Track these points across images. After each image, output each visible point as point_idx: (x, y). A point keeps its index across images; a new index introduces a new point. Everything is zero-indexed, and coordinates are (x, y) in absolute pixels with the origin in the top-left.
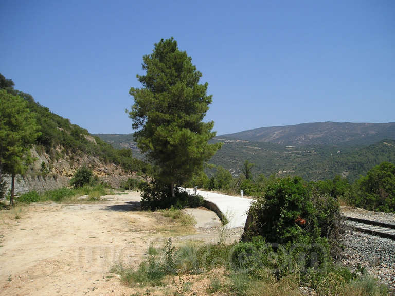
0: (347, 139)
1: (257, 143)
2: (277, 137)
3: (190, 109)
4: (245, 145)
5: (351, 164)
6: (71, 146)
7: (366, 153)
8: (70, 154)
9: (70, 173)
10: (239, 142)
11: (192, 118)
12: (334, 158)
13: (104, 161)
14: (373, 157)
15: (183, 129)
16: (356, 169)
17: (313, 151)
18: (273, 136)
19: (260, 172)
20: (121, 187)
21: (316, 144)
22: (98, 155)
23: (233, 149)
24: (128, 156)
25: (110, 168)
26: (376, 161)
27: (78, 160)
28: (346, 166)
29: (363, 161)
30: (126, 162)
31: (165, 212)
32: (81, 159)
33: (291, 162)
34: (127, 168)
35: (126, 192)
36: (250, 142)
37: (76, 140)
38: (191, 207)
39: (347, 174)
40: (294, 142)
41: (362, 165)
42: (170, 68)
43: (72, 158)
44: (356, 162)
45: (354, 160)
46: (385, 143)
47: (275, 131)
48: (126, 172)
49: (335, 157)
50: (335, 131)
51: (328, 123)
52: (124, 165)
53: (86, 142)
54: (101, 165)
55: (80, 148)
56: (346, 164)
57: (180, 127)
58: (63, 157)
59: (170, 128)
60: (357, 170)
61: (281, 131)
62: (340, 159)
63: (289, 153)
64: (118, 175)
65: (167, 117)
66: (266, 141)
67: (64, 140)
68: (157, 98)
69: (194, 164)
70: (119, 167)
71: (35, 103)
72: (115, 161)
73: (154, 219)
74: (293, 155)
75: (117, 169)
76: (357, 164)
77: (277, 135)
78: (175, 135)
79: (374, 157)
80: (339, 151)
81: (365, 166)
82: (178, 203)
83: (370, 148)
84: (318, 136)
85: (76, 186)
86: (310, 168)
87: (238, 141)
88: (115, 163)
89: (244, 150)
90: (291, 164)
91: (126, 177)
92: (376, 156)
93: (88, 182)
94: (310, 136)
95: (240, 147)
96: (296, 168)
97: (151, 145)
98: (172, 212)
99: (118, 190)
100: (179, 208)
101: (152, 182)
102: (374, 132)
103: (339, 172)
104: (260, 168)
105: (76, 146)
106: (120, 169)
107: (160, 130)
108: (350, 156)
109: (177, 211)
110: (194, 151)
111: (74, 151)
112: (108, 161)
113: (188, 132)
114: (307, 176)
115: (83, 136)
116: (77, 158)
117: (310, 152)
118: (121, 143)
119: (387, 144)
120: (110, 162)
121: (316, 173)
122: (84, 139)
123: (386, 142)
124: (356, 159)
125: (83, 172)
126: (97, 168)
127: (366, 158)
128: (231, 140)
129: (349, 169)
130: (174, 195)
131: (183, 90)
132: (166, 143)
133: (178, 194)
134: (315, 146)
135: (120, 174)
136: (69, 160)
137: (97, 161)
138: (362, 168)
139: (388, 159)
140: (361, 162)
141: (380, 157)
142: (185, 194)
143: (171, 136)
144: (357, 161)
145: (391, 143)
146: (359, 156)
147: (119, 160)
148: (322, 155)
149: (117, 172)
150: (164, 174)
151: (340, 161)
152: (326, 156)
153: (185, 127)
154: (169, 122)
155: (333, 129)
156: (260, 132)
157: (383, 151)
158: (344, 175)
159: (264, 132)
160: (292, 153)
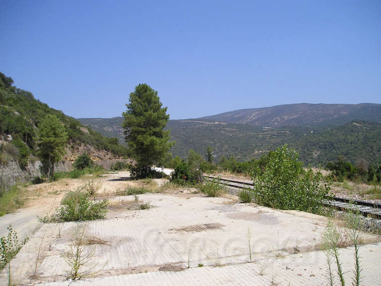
0: (321, 120)
1: (235, 125)
2: (254, 119)
3: (156, 125)
4: (224, 126)
5: (322, 143)
6: (71, 138)
7: (336, 133)
8: (71, 144)
9: (72, 158)
10: (217, 125)
11: (157, 129)
12: (306, 138)
13: (97, 148)
14: (342, 137)
15: (152, 137)
16: (326, 148)
17: (288, 132)
18: (251, 118)
19: (237, 152)
20: (111, 168)
21: (290, 125)
22: (93, 144)
23: (211, 131)
24: (116, 144)
25: (102, 153)
26: (345, 141)
27: (78, 148)
28: (317, 146)
29: (333, 141)
30: (114, 149)
31: (143, 180)
32: (80, 148)
33: (268, 142)
34: (116, 153)
35: (116, 172)
36: (227, 124)
37: (75, 131)
38: (158, 178)
39: (319, 153)
40: (270, 123)
41: (332, 145)
42: (144, 102)
43: (73, 147)
44: (327, 142)
45: (325, 140)
46: (354, 123)
47: (253, 112)
48: (115, 157)
49: (308, 137)
50: (309, 112)
51: (303, 104)
52: (113, 151)
53: (82, 133)
54: (95, 151)
55: (79, 139)
56: (318, 144)
57: (150, 135)
58: (67, 147)
59: (144, 135)
60: (327, 150)
61: (258, 113)
62: (312, 139)
63: (265, 134)
64: (109, 159)
65: (143, 129)
66: (244, 123)
68: (138, 120)
69: (159, 154)
70: (109, 153)
71: (36, 100)
72: (106, 149)
73: (137, 184)
74: (269, 136)
75: (107, 154)
76: (327, 144)
77: (254, 117)
78: (148, 139)
79: (344, 137)
80: (312, 132)
81: (336, 145)
82: (150, 176)
83: (340, 128)
84: (293, 117)
85: (78, 168)
87: (217, 123)
88: (106, 150)
89: (223, 132)
90: (266, 144)
91: (115, 161)
92: (346, 136)
93: (87, 165)
94: (286, 118)
95: (218, 128)
96: (271, 148)
97: (135, 145)
98: (146, 180)
99: (110, 171)
100: (151, 178)
101: (136, 165)
102: (345, 113)
103: (311, 152)
104: (237, 148)
105: (75, 137)
106: (110, 155)
107: (140, 137)
108: (322, 136)
109: (149, 179)
110: (158, 148)
111: (74, 141)
112: (100, 149)
113: (154, 138)
115: (79, 128)
116: (77, 146)
117: (285, 133)
118: (105, 127)
119: (356, 124)
120: (102, 149)
122: (80, 131)
123: (356, 122)
124: (327, 139)
125: (84, 158)
126: (92, 154)
127: (337, 138)
128: (210, 122)
129: (320, 149)
130: (148, 172)
131: (151, 115)
132: (143, 144)
133: (150, 171)
134: (289, 126)
135: (110, 159)
136: (71, 149)
138: (332, 147)
139: (357, 139)
140: (331, 142)
141: (349, 137)
142: (154, 171)
143: (145, 141)
144: (328, 141)
145: (360, 123)
146: (330, 136)
147: (109, 147)
148: (296, 136)
149: (108, 157)
150: (142, 160)
151: (312, 141)
152: (300, 137)
153: (153, 135)
154: (144, 133)
155: (307, 110)
156: (238, 114)
157: (352, 131)
158: (316, 154)
159: (242, 114)
160: (268, 134)
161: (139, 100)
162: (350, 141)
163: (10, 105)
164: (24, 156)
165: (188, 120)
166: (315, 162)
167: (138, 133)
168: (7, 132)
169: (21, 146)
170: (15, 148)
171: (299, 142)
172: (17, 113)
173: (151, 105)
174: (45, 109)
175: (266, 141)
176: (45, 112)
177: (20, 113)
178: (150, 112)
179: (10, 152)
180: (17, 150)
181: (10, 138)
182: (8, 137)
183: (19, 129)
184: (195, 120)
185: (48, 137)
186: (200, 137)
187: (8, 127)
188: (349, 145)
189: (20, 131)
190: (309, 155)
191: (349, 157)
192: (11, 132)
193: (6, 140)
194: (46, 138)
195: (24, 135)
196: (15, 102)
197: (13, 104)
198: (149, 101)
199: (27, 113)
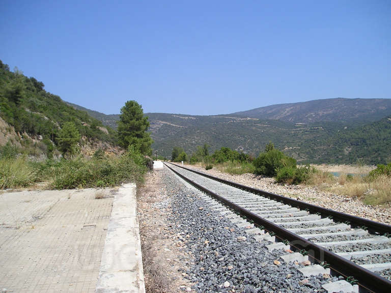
0: (357, 115)
1: (267, 120)
2: (288, 114)
3: (138, 129)
4: (255, 122)
5: (354, 140)
6: (91, 136)
7: (369, 129)
8: (91, 141)
9: (91, 153)
10: (249, 120)
13: (113, 145)
14: (375, 134)
16: (358, 145)
17: (321, 128)
18: (284, 113)
21: (325, 121)
22: (109, 141)
23: (242, 127)
25: (117, 149)
26: (378, 137)
27: (96, 145)
28: (349, 142)
29: (365, 137)
32: (98, 145)
36: (259, 120)
37: (94, 131)
39: (350, 149)
40: (304, 119)
41: (364, 141)
42: (130, 114)
43: (92, 144)
44: (359, 138)
45: (357, 137)
46: (389, 119)
47: (287, 108)
50: (345, 107)
51: (339, 99)
53: (101, 132)
54: (110, 148)
55: (97, 137)
56: (349, 140)
58: (86, 144)
59: (129, 137)
60: (359, 146)
61: (292, 108)
62: (344, 136)
63: (298, 130)
66: (277, 119)
67: (87, 132)
68: (125, 126)
70: (123, 149)
72: (120, 145)
74: (301, 132)
75: (121, 150)
76: (359, 140)
77: (288, 112)
79: (377, 133)
80: (346, 128)
81: (368, 142)
83: (374, 124)
84: (328, 112)
86: (315, 144)
87: (249, 118)
88: (120, 147)
89: (254, 128)
90: (297, 141)
92: (379, 132)
94: (321, 113)
95: (249, 124)
96: (302, 144)
102: (384, 108)
103: (342, 148)
105: (94, 136)
108: (354, 132)
111: (93, 139)
112: (115, 145)
114: (312, 152)
115: (98, 128)
116: (95, 143)
117: (318, 129)
121: (320, 149)
122: (99, 130)
124: (359, 135)
126: (108, 150)
127: (370, 134)
128: (242, 118)
129: (352, 145)
134: (323, 122)
136: (90, 145)
137: (108, 145)
138: (364, 143)
139: (389, 135)
140: (363, 138)
141: (382, 133)
144: (361, 137)
146: (363, 132)
148: (329, 132)
149: (122, 152)
151: (344, 137)
152: (333, 133)
153: (136, 136)
154: (129, 135)
155: (343, 105)
156: (271, 109)
157: (386, 127)
158: (347, 150)
159: (275, 109)
160: (300, 130)
161: (127, 112)
162: (383, 137)
163: (41, 112)
164: (50, 151)
165: (219, 115)
166: (346, 159)
167: (125, 134)
168: (39, 134)
169: (48, 144)
170: (44, 145)
171: (331, 138)
172: (46, 118)
173: (136, 115)
174: (70, 112)
175: (298, 137)
176: (70, 114)
177: (49, 118)
178: (134, 121)
179: (41, 148)
180: (46, 147)
181: (41, 137)
182: (39, 137)
183: (47, 131)
184: (227, 115)
185: (66, 137)
186: (230, 134)
187: (39, 130)
188: (381, 141)
189: (48, 133)
190: (340, 151)
191: (380, 154)
192: (42, 133)
193: (38, 139)
194: (64, 138)
195: (51, 135)
196: (45, 109)
197: (43, 111)
198: (134, 113)
199: (54, 118)
